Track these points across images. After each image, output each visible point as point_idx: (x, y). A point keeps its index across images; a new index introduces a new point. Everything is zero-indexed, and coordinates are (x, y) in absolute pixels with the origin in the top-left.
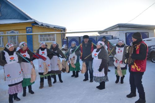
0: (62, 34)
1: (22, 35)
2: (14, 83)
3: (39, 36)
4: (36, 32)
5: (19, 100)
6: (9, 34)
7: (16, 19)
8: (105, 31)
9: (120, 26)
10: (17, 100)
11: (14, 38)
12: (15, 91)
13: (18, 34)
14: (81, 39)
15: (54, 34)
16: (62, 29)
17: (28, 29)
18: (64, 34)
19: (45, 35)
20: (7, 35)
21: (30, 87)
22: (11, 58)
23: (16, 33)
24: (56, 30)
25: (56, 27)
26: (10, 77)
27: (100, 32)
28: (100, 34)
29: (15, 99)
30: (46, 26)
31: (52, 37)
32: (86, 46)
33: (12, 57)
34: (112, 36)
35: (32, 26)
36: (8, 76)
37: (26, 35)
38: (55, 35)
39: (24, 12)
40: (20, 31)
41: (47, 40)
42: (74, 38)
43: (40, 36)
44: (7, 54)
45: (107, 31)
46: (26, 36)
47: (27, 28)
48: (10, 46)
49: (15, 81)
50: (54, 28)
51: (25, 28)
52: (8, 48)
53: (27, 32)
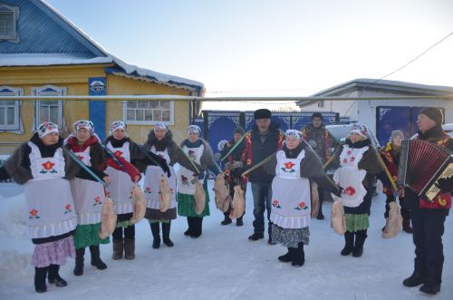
0: (190, 101)
1: (77, 100)
2: (45, 236)
3: (125, 105)
4: (117, 94)
5: (64, 283)
6: (39, 94)
7: (62, 52)
8: (318, 100)
9: (362, 86)
10: (58, 285)
11: (51, 107)
12: (50, 259)
13: (65, 97)
14: (247, 118)
15: (169, 101)
16: (193, 86)
17: (93, 83)
18: (197, 104)
19: (143, 102)
20: (34, 97)
21: (95, 251)
22: (45, 165)
23: (59, 94)
24: (174, 91)
25: (175, 81)
26: (37, 217)
27: (301, 102)
28: (301, 106)
29: (51, 282)
30: (147, 77)
31: (160, 109)
32: (263, 140)
33: (48, 162)
34: (338, 114)
35: (104, 75)
36: (31, 213)
37: (88, 99)
38: (172, 103)
39: (85, 33)
40: (72, 89)
41: (148, 117)
42: (225, 115)
43: (128, 106)
44: (35, 153)
45: (323, 100)
46: (86, 103)
47: (91, 80)
48: (47, 132)
49: (49, 229)
50: (169, 84)
51: (87, 80)
52: (42, 135)
53: (91, 93)
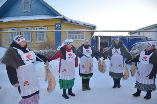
0: (91, 32)
4: (65, 29)
6: (38, 29)
11: (42, 34)
17: (57, 26)
23: (45, 29)
26: (28, 84)
30: (76, 23)
31: (80, 35)
36: (25, 83)
40: (49, 28)
41: (76, 38)
46: (54, 33)
50: (83, 25)
51: (54, 24)
